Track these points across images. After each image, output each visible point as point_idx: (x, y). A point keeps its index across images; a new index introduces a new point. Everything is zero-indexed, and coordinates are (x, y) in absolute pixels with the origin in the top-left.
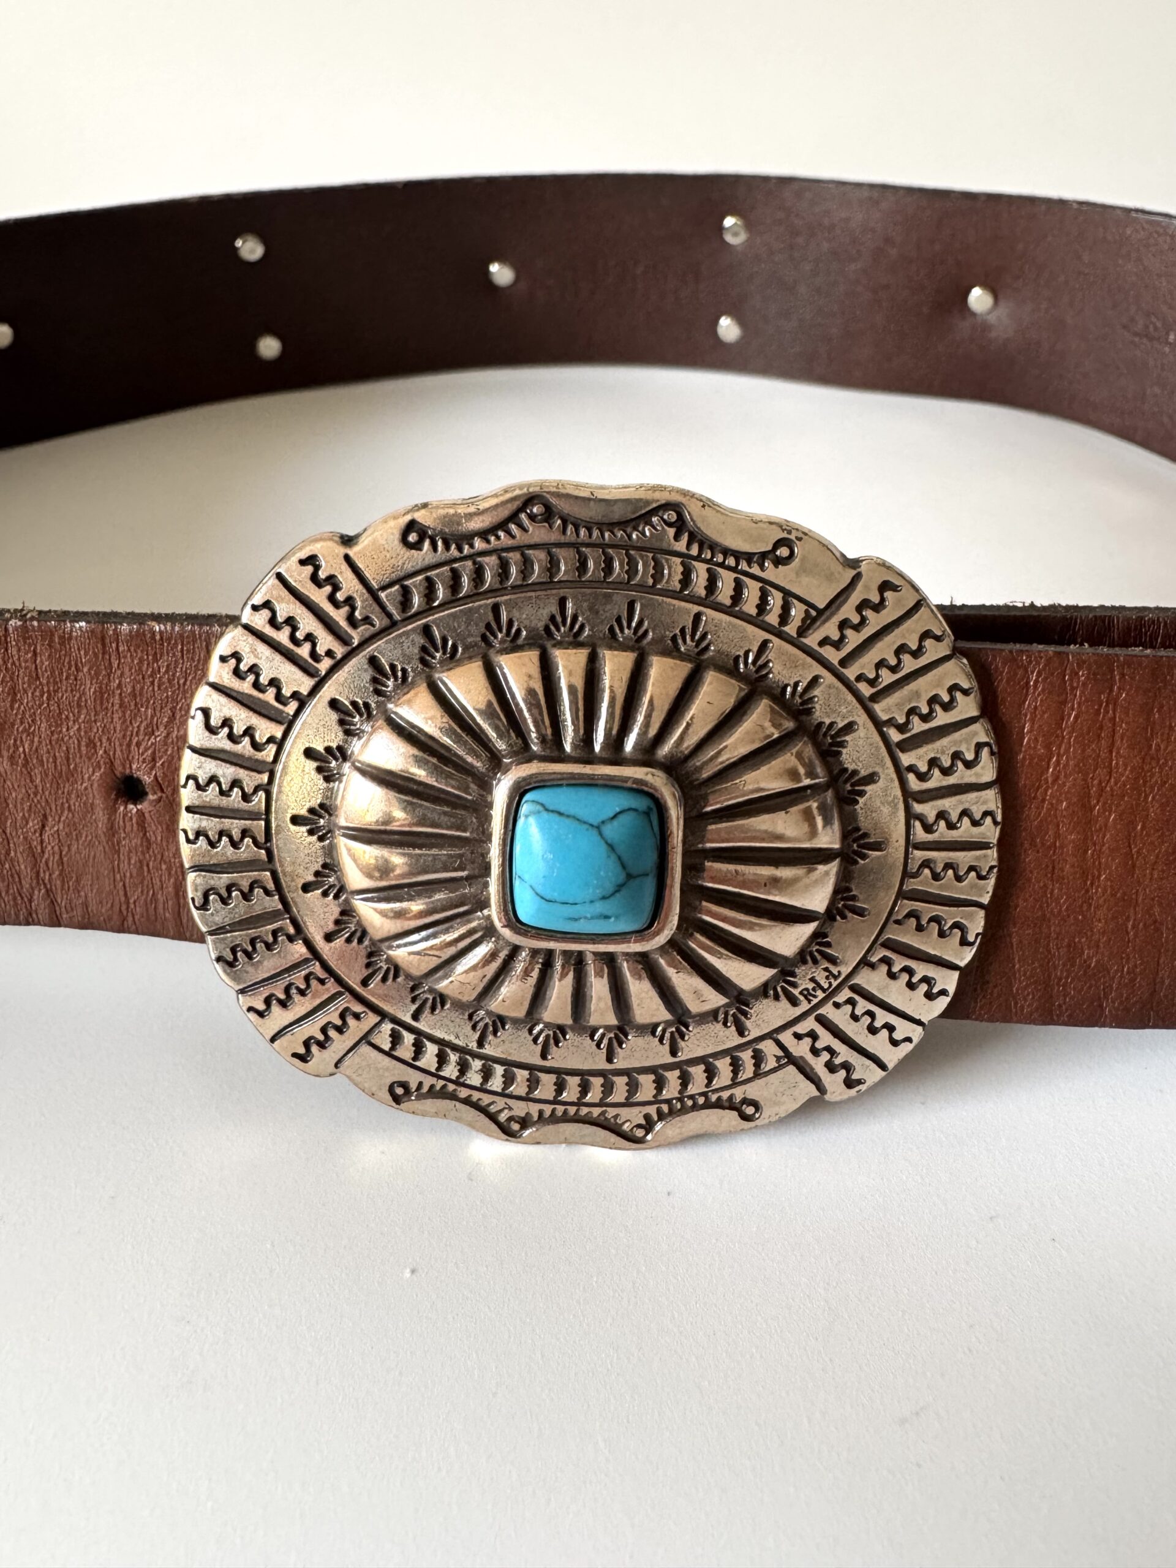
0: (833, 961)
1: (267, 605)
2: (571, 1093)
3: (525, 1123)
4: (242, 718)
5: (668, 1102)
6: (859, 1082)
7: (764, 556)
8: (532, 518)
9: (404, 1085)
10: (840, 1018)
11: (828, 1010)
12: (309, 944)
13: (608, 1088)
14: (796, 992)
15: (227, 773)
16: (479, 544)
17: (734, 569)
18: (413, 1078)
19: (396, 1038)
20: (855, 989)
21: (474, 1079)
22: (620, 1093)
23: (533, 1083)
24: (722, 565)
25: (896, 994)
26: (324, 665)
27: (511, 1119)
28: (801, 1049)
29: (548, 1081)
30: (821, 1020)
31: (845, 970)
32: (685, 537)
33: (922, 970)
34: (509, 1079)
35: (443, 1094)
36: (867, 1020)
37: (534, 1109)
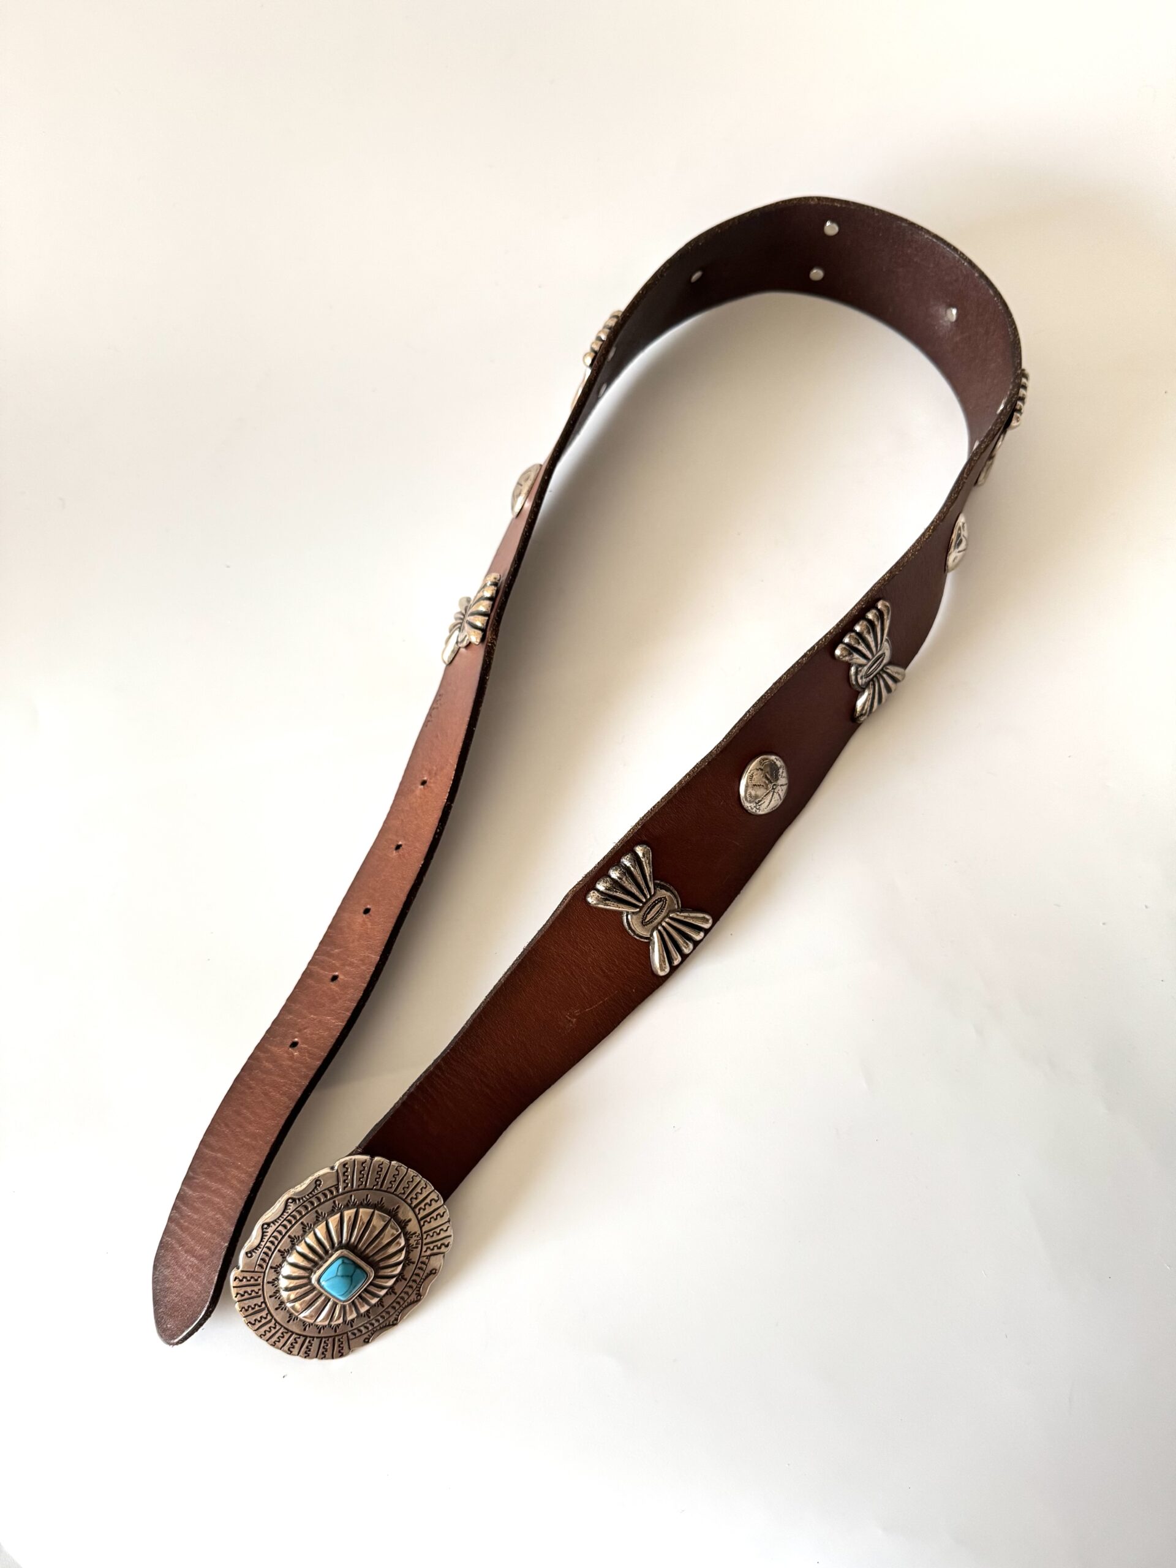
0: (415, 1233)
1: (237, 1294)
2: (397, 1307)
3: (396, 1319)
4: (258, 1317)
5: (417, 1287)
6: (449, 1243)
7: (316, 1187)
8: (266, 1228)
9: (366, 1339)
10: (429, 1240)
11: (425, 1242)
12: (317, 1338)
13: (402, 1298)
14: (414, 1246)
15: (266, 1328)
16: (263, 1244)
17: (313, 1196)
18: (366, 1336)
19: (354, 1334)
20: (425, 1233)
21: (376, 1324)
22: (406, 1297)
23: (388, 1313)
24: (310, 1198)
25: (434, 1224)
26: (260, 1292)
27: (393, 1322)
28: (429, 1252)
29: (390, 1309)
30: (426, 1244)
31: (419, 1232)
32: (297, 1201)
33: (434, 1215)
34: (383, 1317)
35: (375, 1332)
36: (435, 1234)
37: (394, 1316)
